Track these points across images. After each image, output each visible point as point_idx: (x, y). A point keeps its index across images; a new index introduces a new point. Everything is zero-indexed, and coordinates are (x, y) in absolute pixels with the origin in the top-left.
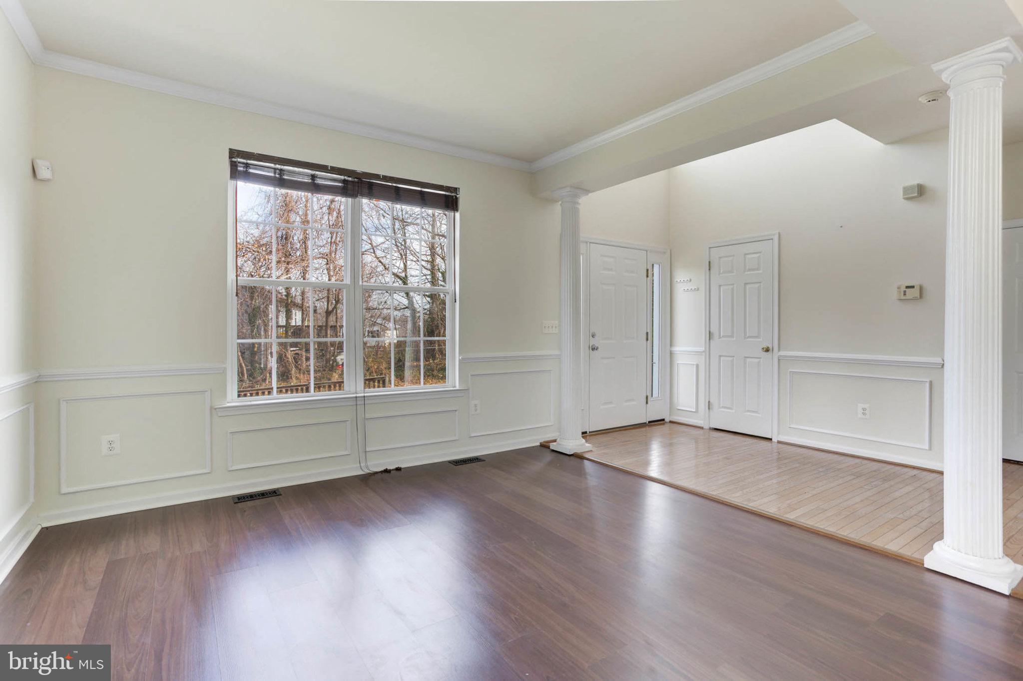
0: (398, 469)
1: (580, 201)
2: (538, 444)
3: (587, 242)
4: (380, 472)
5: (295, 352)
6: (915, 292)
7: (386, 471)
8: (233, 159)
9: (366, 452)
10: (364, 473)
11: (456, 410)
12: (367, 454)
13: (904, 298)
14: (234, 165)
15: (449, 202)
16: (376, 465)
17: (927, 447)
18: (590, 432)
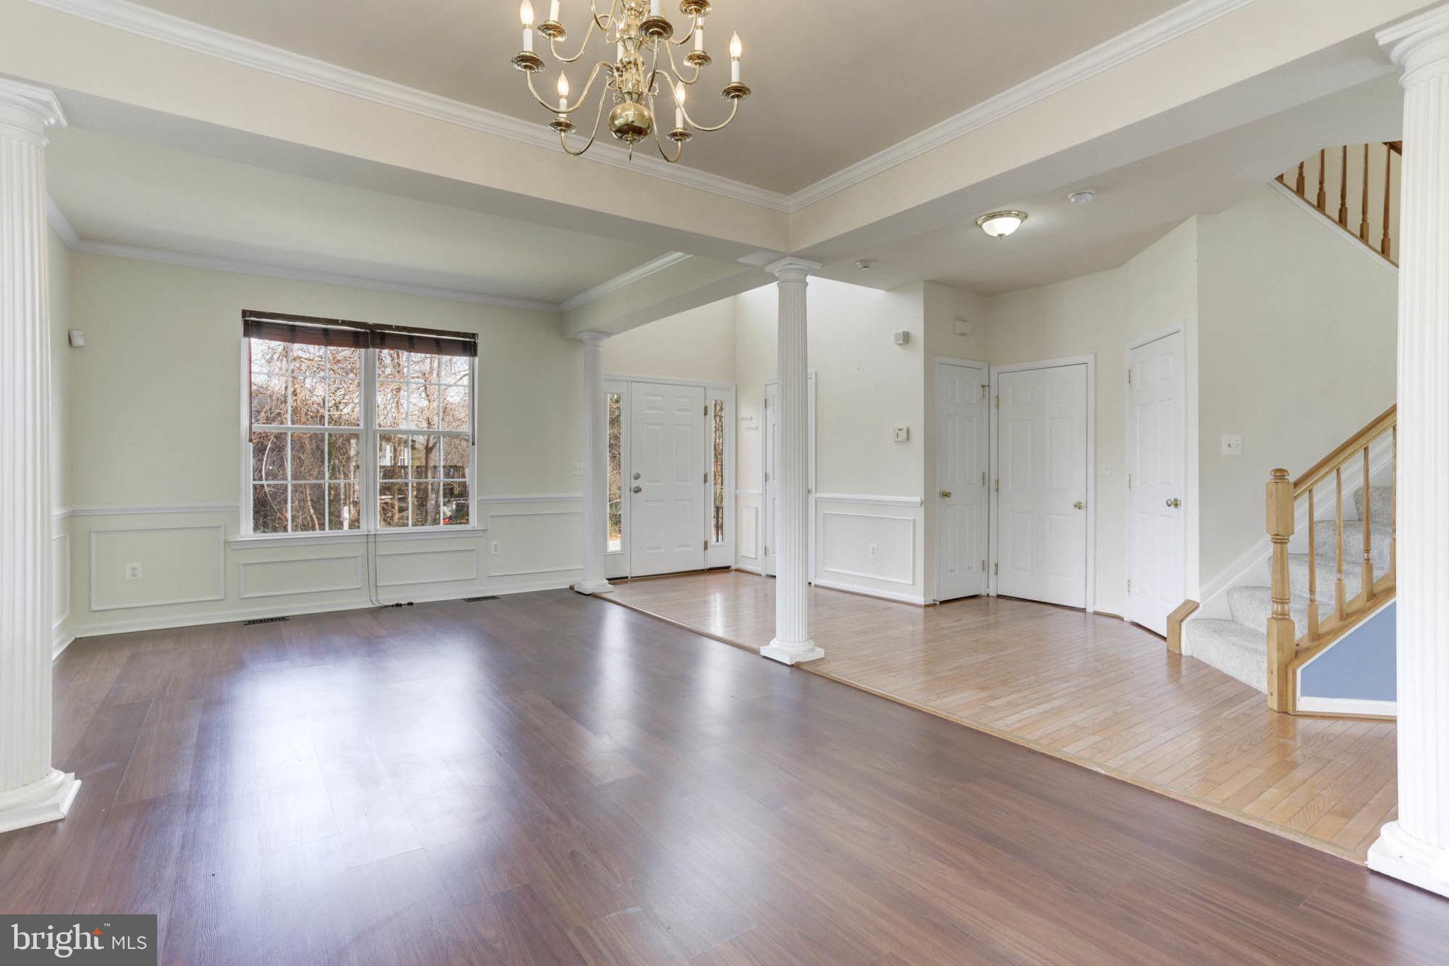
0: (410, 604)
1: (601, 343)
2: (568, 586)
3: (628, 382)
4: (393, 606)
5: (384, 501)
6: (903, 435)
7: (398, 605)
8: (247, 319)
9: (376, 586)
10: (373, 606)
11: (473, 550)
12: (378, 589)
13: (897, 440)
14: (246, 323)
15: (467, 346)
16: (388, 599)
17: (911, 583)
18: (631, 577)
